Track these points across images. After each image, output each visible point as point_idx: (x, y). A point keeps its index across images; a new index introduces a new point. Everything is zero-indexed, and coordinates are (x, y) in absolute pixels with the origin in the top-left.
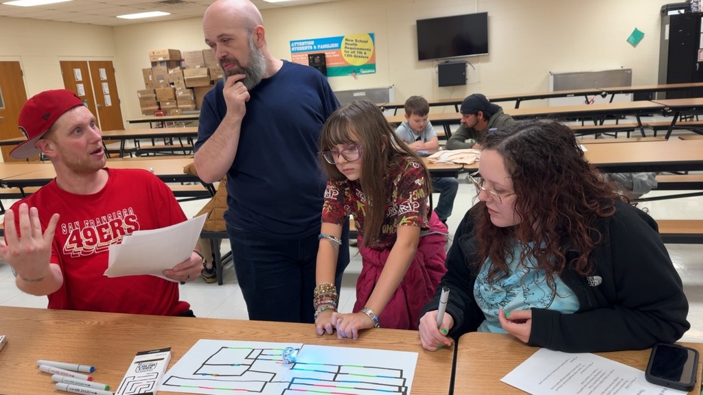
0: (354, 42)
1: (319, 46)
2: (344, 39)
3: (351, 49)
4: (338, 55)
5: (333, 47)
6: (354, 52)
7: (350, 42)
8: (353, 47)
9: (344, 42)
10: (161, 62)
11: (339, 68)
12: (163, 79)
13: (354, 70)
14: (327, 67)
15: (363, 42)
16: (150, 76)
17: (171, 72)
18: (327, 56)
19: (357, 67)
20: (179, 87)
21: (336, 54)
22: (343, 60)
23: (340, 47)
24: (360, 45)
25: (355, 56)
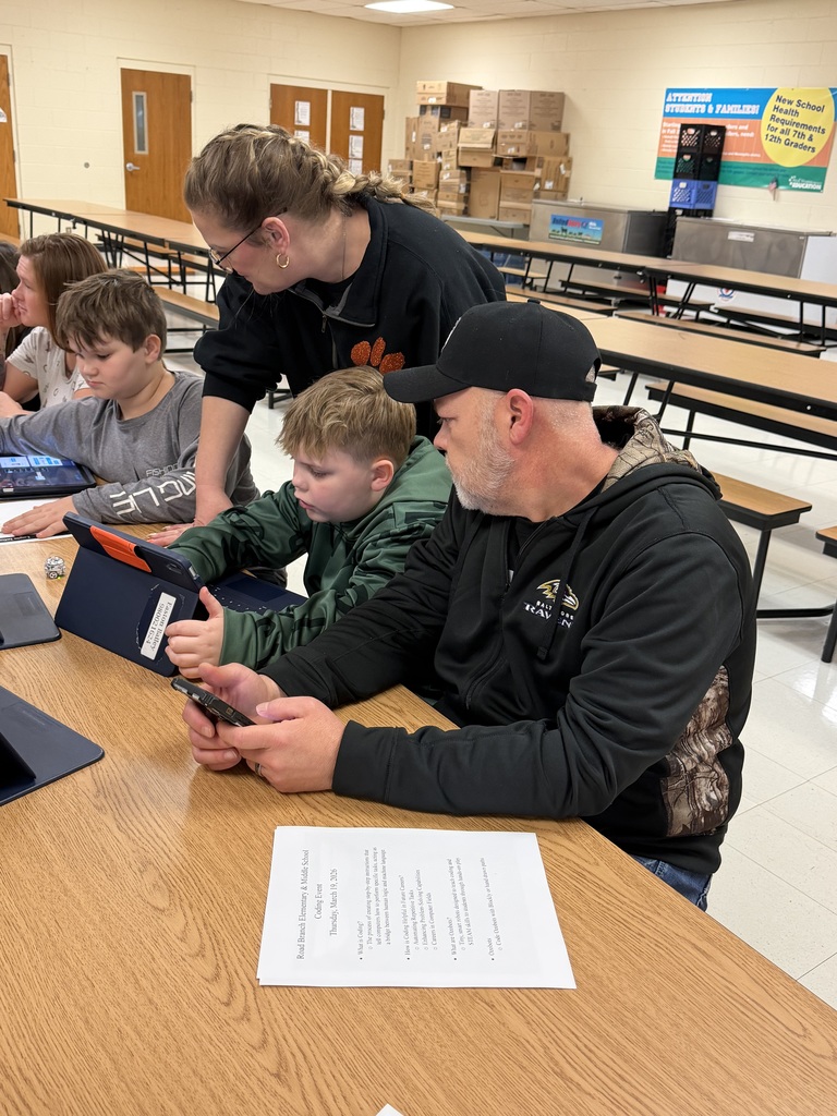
0: (794, 107)
1: (719, 106)
2: (774, 97)
3: (783, 122)
4: (752, 135)
5: (748, 112)
6: (787, 132)
7: (785, 106)
8: (788, 118)
9: (772, 102)
10: (434, 107)
11: (746, 166)
12: (429, 141)
13: (775, 177)
14: (723, 159)
15: (813, 108)
16: (414, 134)
17: (444, 129)
18: (729, 134)
19: (784, 169)
20: (447, 161)
21: (749, 131)
22: (760, 149)
23: (759, 116)
24: (805, 116)
25: (788, 143)
